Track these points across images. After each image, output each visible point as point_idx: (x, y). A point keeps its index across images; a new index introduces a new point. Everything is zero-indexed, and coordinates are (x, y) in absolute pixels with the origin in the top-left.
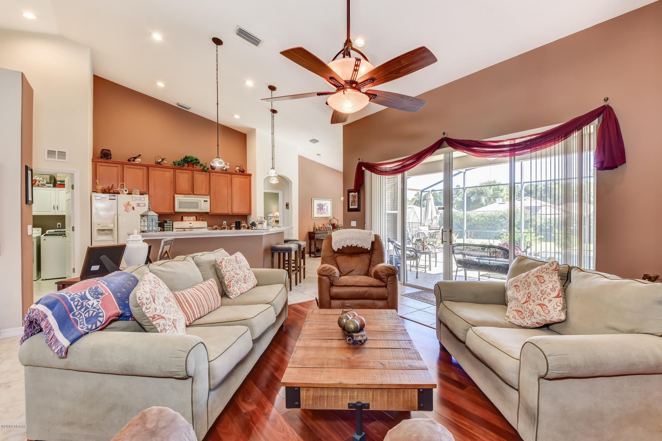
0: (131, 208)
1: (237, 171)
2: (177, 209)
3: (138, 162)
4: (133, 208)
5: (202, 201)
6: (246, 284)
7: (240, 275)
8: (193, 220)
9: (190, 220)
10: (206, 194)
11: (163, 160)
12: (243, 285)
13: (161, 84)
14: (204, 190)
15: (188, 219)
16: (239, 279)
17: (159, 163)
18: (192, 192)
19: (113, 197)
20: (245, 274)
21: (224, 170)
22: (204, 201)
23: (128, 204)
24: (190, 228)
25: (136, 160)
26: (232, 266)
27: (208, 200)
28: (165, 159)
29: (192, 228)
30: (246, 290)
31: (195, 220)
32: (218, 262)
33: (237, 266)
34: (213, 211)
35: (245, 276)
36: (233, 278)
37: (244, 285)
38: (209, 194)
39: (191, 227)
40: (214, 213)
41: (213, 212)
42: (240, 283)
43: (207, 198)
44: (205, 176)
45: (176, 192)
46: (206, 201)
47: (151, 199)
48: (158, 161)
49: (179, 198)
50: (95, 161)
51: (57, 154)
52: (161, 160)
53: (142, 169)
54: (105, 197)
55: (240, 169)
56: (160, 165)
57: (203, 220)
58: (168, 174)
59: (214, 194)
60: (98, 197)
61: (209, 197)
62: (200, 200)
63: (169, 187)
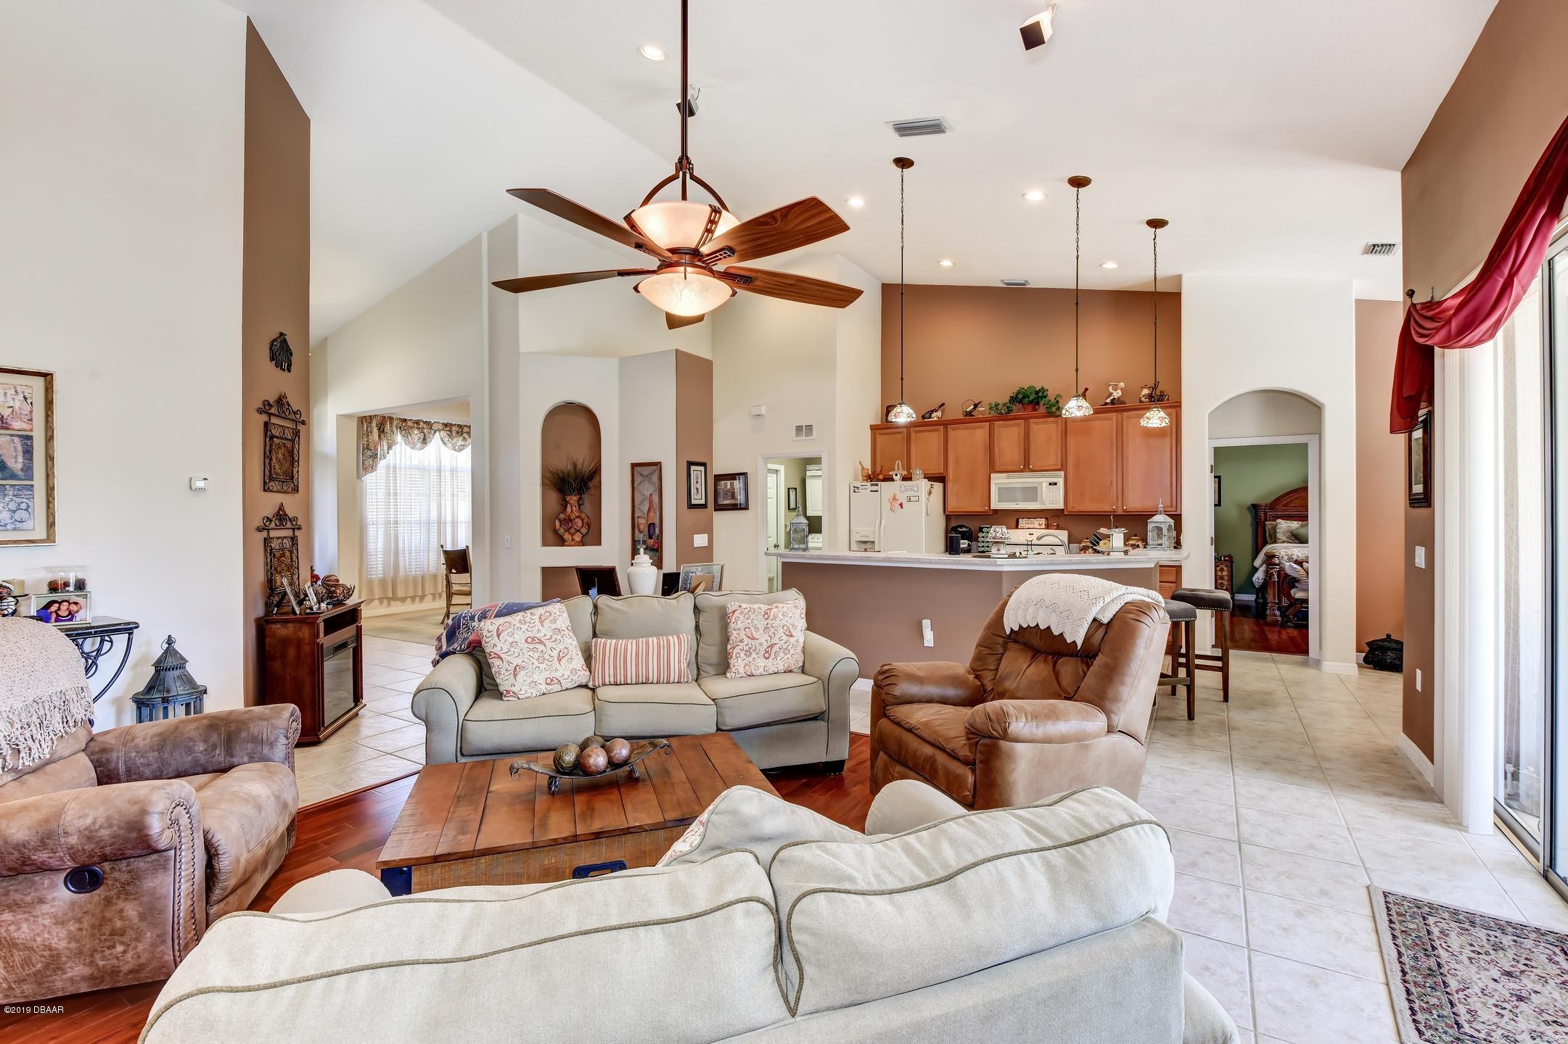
0: (897, 505)
1: (1143, 399)
2: (995, 505)
3: (935, 419)
4: (901, 505)
5: (1045, 485)
6: (767, 661)
7: (758, 642)
8: (1039, 527)
9: (1032, 526)
10: (1056, 467)
11: (976, 406)
12: (758, 660)
13: (946, 263)
14: (1053, 458)
15: (1028, 523)
16: (754, 648)
17: (969, 414)
18: (1026, 466)
19: (874, 488)
20: (776, 640)
21: (1106, 404)
22: (1050, 484)
23: (894, 499)
24: (1028, 545)
25: (933, 415)
26: (749, 621)
27: (1061, 481)
28: (980, 402)
29: (1031, 545)
30: (761, 670)
31: (1043, 526)
32: (730, 610)
33: (761, 624)
34: (1073, 507)
35: (772, 646)
36: (740, 644)
37: (761, 662)
38: (1063, 467)
39: (1029, 543)
40: (1075, 510)
41: (1072, 510)
42: (754, 655)
43: (1059, 477)
44: (1055, 425)
45: (993, 468)
46: (1056, 484)
47: (950, 485)
48: (968, 410)
49: (998, 480)
50: (873, 428)
51: (804, 430)
52: (972, 407)
53: (937, 430)
54: (866, 487)
55: (1152, 394)
56: (969, 417)
57: (1058, 528)
58: (980, 433)
59: (1077, 465)
60: (858, 488)
61: (1062, 473)
62: (1042, 481)
63: (982, 459)
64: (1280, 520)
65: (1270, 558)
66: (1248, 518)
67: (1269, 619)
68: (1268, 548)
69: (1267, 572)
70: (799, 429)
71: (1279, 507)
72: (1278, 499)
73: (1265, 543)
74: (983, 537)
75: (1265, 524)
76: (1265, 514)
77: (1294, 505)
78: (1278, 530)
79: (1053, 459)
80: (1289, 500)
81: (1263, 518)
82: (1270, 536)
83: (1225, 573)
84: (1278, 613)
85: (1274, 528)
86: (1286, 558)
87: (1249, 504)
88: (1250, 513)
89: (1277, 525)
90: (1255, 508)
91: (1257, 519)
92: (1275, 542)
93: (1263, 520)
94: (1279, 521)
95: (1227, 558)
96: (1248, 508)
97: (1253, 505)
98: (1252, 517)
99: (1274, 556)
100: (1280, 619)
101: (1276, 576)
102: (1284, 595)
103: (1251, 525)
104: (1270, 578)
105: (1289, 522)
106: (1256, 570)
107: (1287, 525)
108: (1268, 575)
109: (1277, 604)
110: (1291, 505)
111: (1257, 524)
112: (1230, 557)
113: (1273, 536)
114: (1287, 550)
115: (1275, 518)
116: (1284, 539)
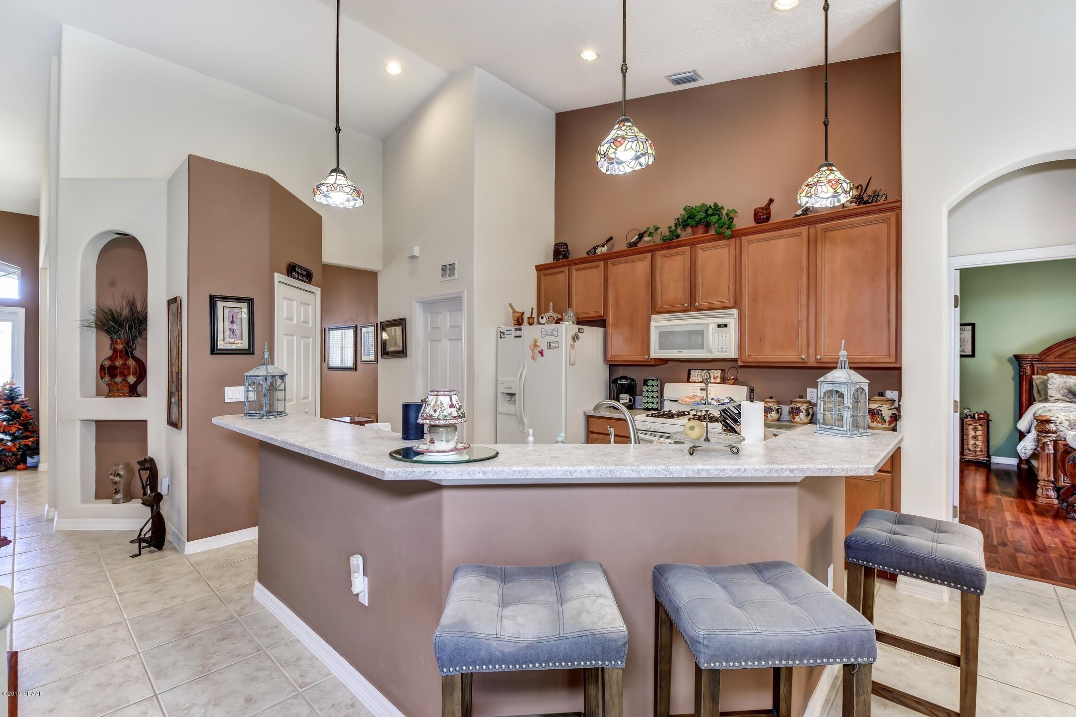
0: (537, 353)
2: (655, 352)
3: (598, 254)
4: (542, 353)
5: (712, 327)
8: (713, 381)
10: (729, 305)
11: (641, 235)
14: (723, 293)
15: (701, 376)
17: (635, 244)
18: (691, 303)
19: (519, 333)
21: (797, 216)
22: (719, 326)
23: (535, 344)
25: (597, 251)
27: (733, 323)
28: (647, 231)
31: (718, 380)
34: (750, 356)
38: (737, 304)
40: (752, 360)
41: (748, 360)
43: (730, 316)
44: (727, 249)
45: (655, 310)
46: (725, 326)
47: (610, 330)
48: (631, 241)
49: (659, 323)
50: (539, 268)
51: (448, 270)
52: (637, 237)
53: (596, 267)
54: (510, 332)
55: (860, 195)
56: (633, 248)
57: (736, 382)
58: (641, 266)
59: (754, 300)
60: (504, 333)
61: (735, 312)
62: (707, 322)
63: (643, 297)
64: (1053, 374)
65: (1043, 423)
66: (1009, 372)
67: (1041, 501)
68: (1038, 408)
69: (1038, 441)
70: (444, 268)
71: (1051, 358)
72: (1049, 349)
73: (1031, 401)
74: (647, 391)
75: (1032, 378)
76: (1032, 367)
77: (1070, 357)
78: (1049, 386)
79: (725, 293)
80: (1063, 351)
81: (1029, 372)
82: (1039, 392)
83: (979, 433)
84: (1052, 494)
85: (1045, 384)
86: (1066, 424)
87: (1011, 355)
88: (1012, 365)
89: (1048, 380)
90: (1018, 359)
91: (1020, 371)
92: (1046, 400)
93: (1029, 374)
94: (1051, 375)
95: (982, 416)
96: (1009, 360)
97: (1017, 357)
98: (1014, 370)
99: (1048, 421)
100: (1056, 502)
101: (1051, 447)
102: (1065, 474)
103: (1014, 379)
104: (1043, 449)
105: (1065, 376)
106: (1022, 435)
107: (1062, 380)
108: (1040, 445)
109: (1053, 482)
110: (1066, 356)
111: (1021, 377)
112: (986, 414)
113: (1042, 393)
114: (1067, 414)
115: (1045, 372)
116: (1059, 396)
